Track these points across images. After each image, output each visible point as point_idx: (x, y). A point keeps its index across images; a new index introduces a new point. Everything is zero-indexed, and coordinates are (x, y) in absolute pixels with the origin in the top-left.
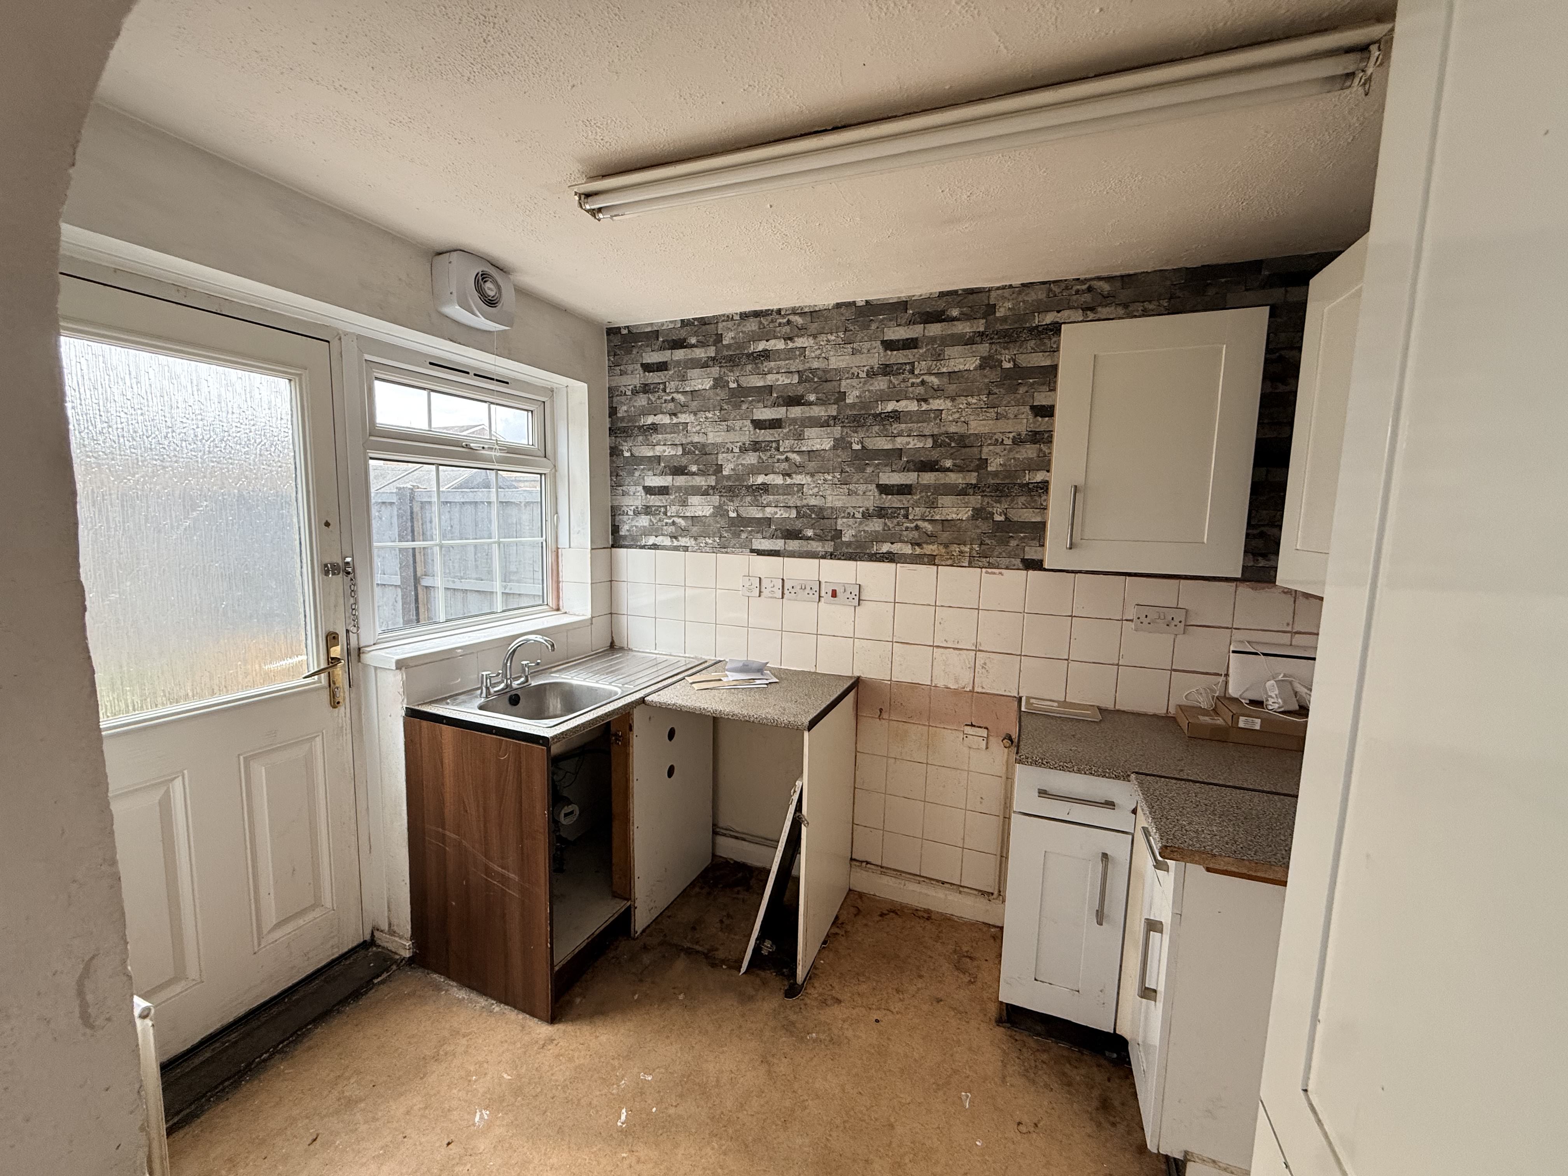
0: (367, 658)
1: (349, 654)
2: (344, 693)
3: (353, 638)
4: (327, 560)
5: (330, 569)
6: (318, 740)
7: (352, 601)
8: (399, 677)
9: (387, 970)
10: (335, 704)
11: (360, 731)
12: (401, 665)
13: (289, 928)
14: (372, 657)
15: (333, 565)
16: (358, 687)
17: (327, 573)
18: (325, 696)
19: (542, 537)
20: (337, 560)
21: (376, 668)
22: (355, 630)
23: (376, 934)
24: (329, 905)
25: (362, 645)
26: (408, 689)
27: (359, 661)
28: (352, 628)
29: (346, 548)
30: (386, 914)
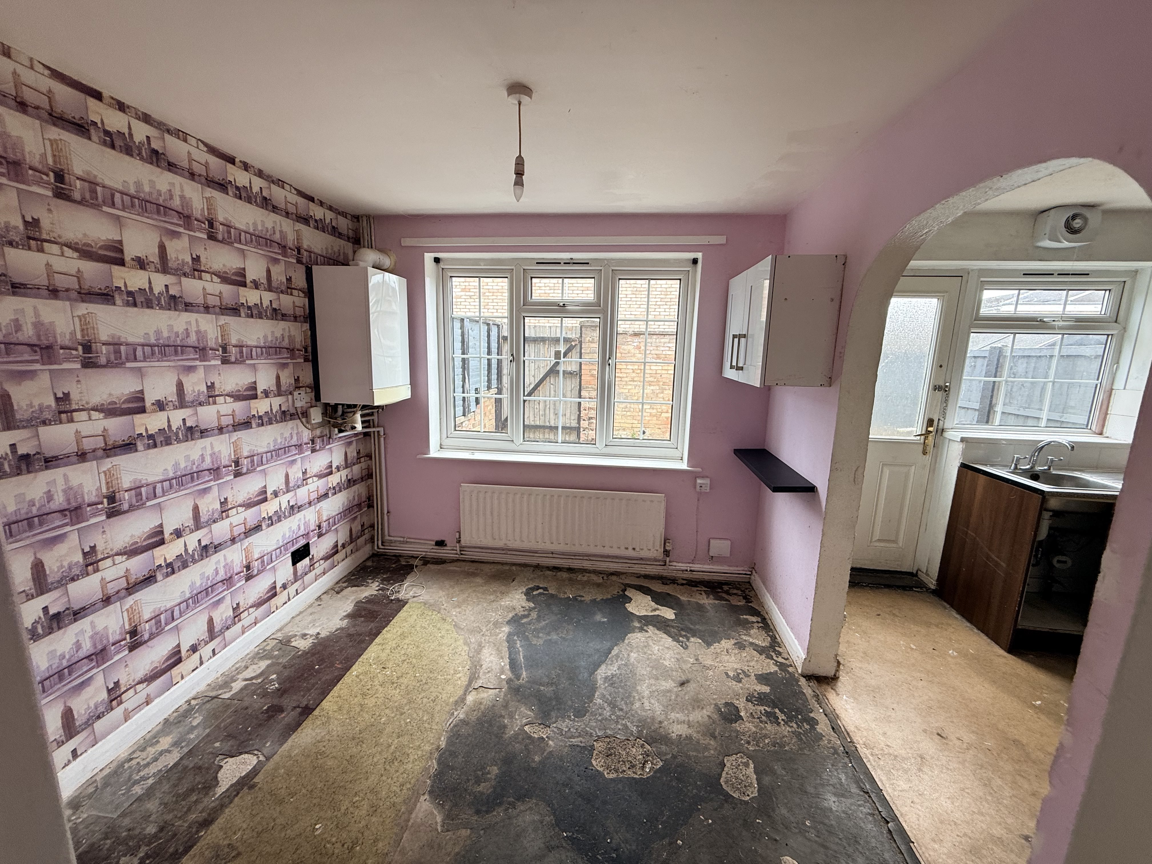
0: (947, 435)
1: (937, 431)
2: (930, 449)
3: (941, 423)
4: (937, 384)
5: (937, 388)
6: (913, 467)
7: (945, 405)
8: (961, 446)
9: (921, 588)
10: (925, 453)
11: (934, 470)
12: (963, 440)
13: (882, 544)
14: (948, 435)
15: (939, 386)
16: (938, 448)
17: (935, 390)
18: (921, 448)
19: (1098, 380)
20: (942, 383)
21: (950, 440)
22: (943, 419)
23: (919, 572)
24: (901, 545)
25: (945, 427)
26: (964, 453)
27: (942, 435)
28: (941, 418)
29: (948, 379)
30: (926, 564)
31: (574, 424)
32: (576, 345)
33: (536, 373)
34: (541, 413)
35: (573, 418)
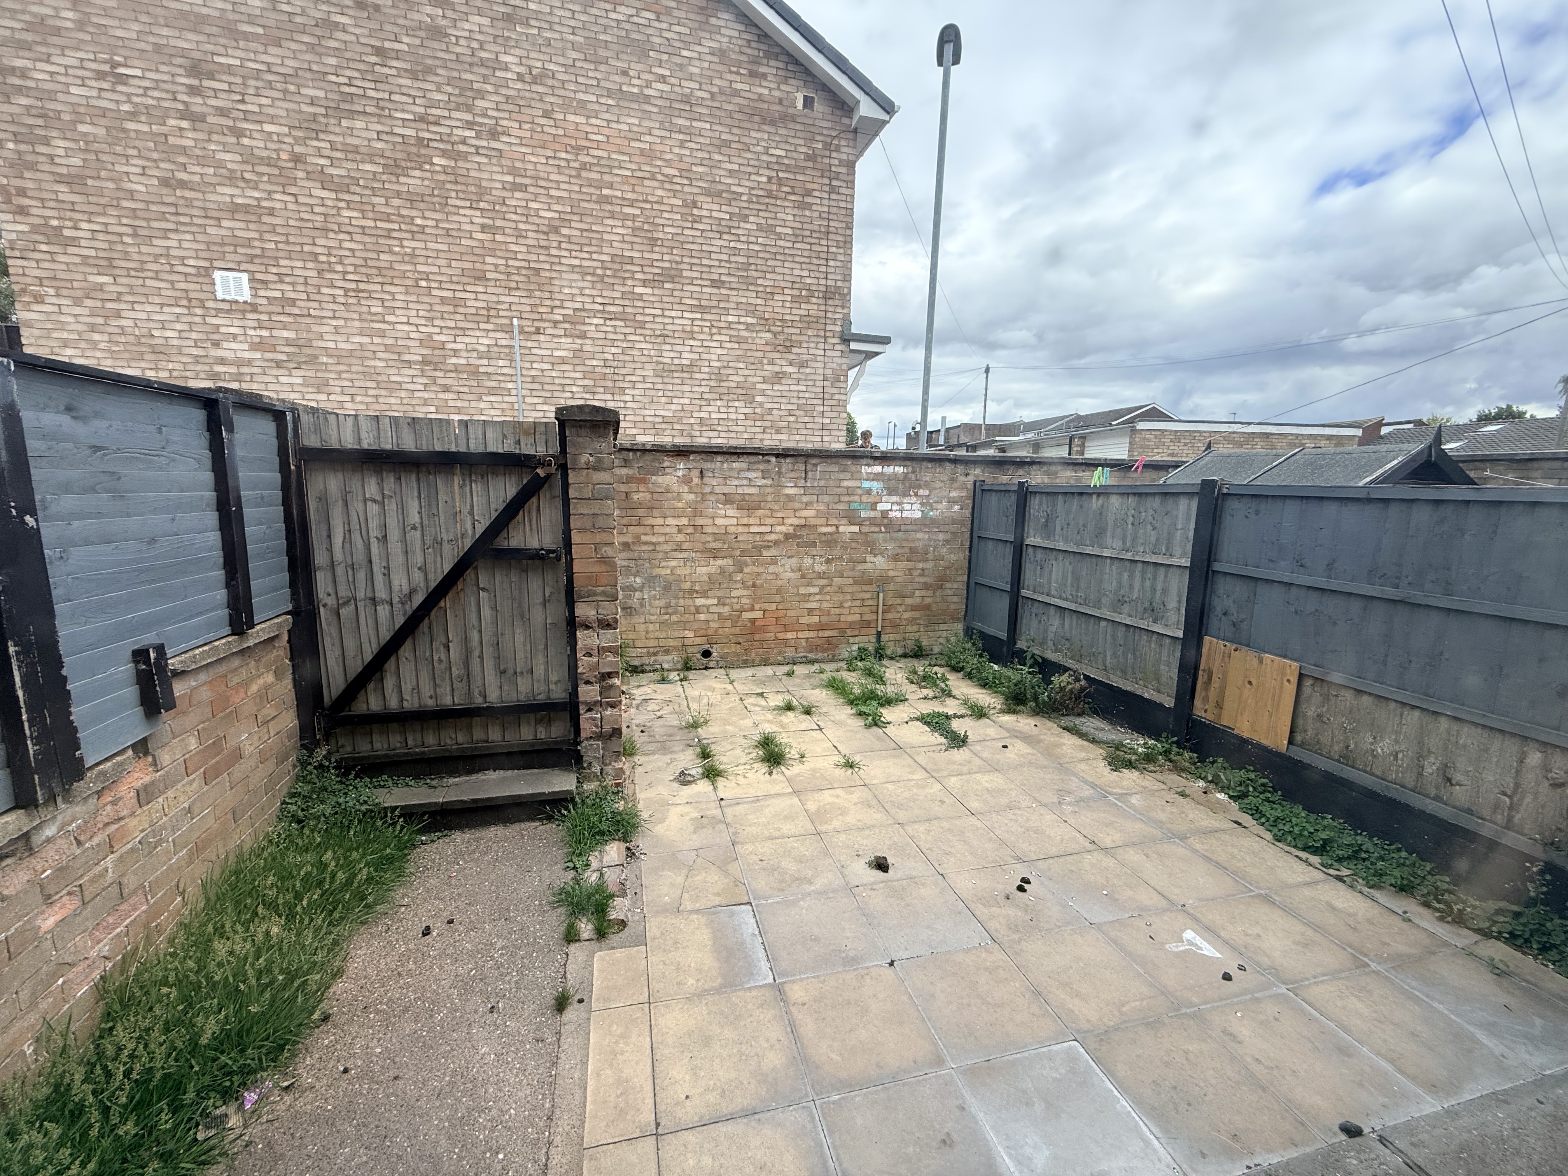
31: (559, 693)
32: (548, 477)
33: (430, 559)
34: (455, 672)
35: (553, 677)
